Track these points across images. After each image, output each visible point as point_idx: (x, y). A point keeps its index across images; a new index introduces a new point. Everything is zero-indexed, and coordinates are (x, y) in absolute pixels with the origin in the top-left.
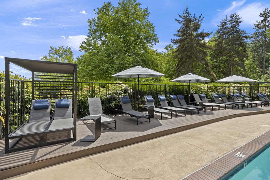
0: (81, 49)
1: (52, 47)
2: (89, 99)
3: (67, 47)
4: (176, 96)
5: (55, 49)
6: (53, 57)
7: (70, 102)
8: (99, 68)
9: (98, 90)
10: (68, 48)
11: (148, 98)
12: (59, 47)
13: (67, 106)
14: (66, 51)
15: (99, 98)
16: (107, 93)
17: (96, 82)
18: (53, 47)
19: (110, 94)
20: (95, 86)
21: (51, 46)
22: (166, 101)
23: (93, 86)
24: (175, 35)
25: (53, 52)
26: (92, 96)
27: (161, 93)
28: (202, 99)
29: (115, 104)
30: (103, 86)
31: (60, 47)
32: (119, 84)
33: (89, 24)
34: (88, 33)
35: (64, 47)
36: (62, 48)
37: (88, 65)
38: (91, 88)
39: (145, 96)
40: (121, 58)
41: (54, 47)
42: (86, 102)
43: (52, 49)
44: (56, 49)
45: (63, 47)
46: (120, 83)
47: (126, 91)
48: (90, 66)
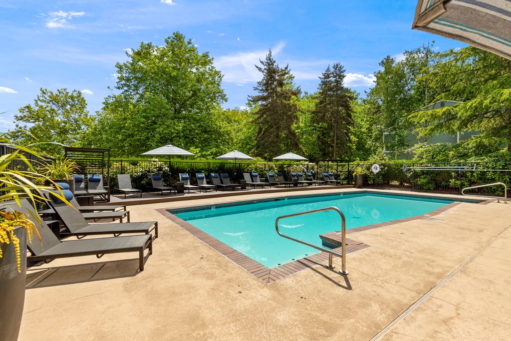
0: (104, 105)
1: (43, 89)
2: (118, 175)
3: (75, 91)
4: (219, 175)
5: (49, 94)
6: (46, 108)
7: (101, 177)
8: (133, 137)
9: (128, 168)
10: (75, 93)
11: (183, 176)
12: (58, 90)
13: (98, 181)
14: (72, 98)
15: (128, 176)
16: (139, 170)
17: (126, 159)
18: (46, 90)
19: (142, 172)
20: (126, 164)
21: (41, 88)
22: (205, 179)
23: (123, 163)
24: (256, 89)
25: (46, 98)
26: (122, 173)
27: (203, 171)
28: (254, 178)
29: (146, 182)
30: (135, 164)
31: (60, 89)
32: (154, 161)
33: (119, 69)
34: (118, 83)
35: (67, 91)
36: (65, 93)
37: (118, 133)
38: (120, 166)
39: (180, 174)
40: (166, 125)
41: (48, 91)
42: (115, 178)
43: (45, 93)
44: (52, 93)
45: (65, 90)
46: (156, 160)
47: (160, 169)
48: (119, 135)
